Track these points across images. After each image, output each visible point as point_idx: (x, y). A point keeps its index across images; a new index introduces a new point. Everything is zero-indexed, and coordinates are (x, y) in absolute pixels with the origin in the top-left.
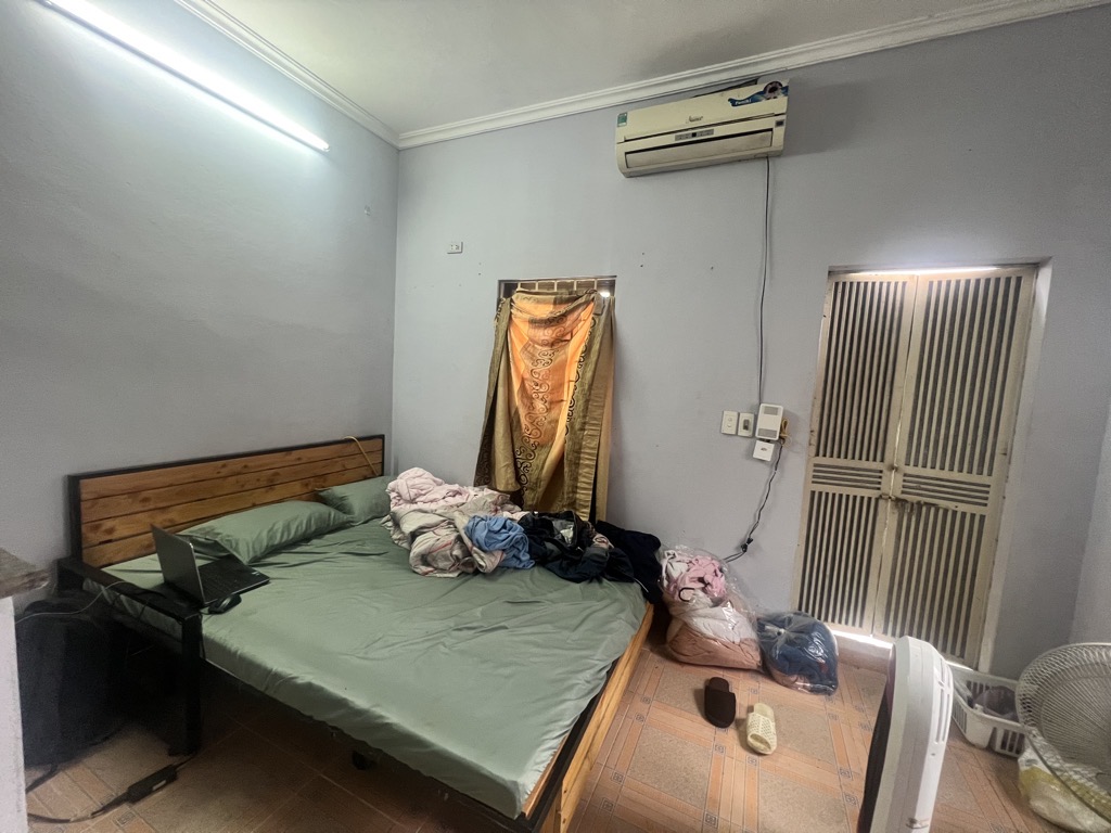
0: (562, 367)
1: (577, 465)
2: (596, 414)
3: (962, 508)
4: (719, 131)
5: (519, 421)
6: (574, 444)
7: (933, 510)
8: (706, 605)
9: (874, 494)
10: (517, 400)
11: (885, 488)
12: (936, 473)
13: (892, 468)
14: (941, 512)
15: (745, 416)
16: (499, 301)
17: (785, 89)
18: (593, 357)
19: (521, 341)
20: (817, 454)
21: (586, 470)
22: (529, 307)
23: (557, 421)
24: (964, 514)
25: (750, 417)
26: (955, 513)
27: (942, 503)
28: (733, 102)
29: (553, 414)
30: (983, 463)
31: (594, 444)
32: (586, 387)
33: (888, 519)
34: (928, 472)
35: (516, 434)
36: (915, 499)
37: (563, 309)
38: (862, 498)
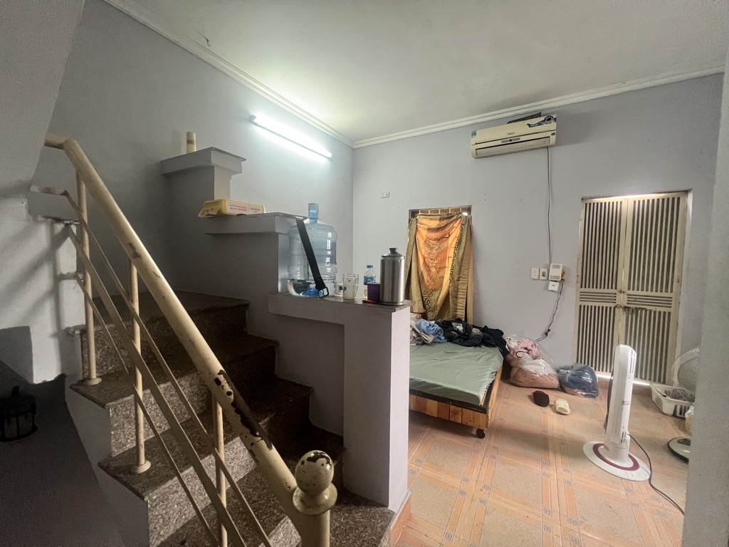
0: (445, 251)
1: (457, 298)
2: (466, 272)
3: (658, 309)
4: (522, 139)
5: (423, 278)
6: (455, 287)
7: (644, 311)
8: (529, 359)
9: (613, 305)
10: (422, 268)
11: (618, 302)
12: (644, 293)
13: (621, 292)
14: (648, 312)
15: (542, 270)
16: (410, 220)
17: (555, 119)
18: (463, 245)
19: (423, 238)
20: (582, 287)
21: (462, 300)
22: (426, 223)
23: (443, 277)
24: (660, 313)
25: (546, 270)
26: (655, 312)
27: (648, 308)
28: (529, 125)
29: (441, 274)
30: (668, 286)
31: (465, 287)
32: (460, 260)
33: (621, 318)
34: (640, 293)
35: (422, 285)
36: (634, 306)
37: (445, 222)
38: (607, 307)
